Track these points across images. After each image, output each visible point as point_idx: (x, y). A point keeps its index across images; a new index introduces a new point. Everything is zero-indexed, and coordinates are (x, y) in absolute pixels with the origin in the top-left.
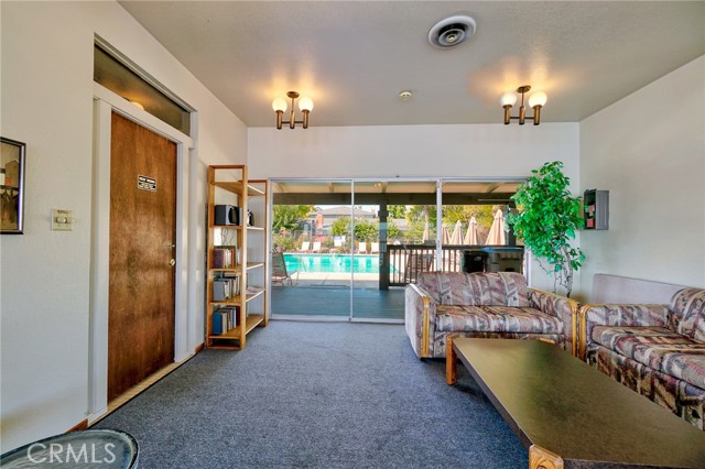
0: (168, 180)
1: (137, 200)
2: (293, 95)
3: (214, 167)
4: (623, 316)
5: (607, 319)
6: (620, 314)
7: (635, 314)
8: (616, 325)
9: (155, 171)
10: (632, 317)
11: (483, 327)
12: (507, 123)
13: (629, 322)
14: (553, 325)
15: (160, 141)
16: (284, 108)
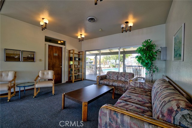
0: (60, 54)
1: (54, 57)
2: (81, 35)
3: (70, 50)
4: (140, 85)
5: (135, 85)
6: (139, 84)
7: (144, 85)
8: (138, 87)
9: (57, 52)
10: (142, 85)
11: (108, 84)
12: (122, 32)
13: (141, 87)
14: (125, 86)
15: (58, 48)
16: (80, 38)
